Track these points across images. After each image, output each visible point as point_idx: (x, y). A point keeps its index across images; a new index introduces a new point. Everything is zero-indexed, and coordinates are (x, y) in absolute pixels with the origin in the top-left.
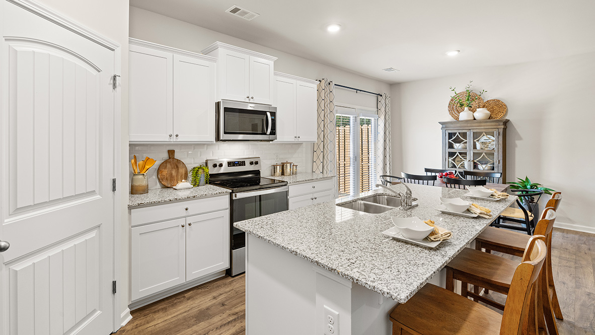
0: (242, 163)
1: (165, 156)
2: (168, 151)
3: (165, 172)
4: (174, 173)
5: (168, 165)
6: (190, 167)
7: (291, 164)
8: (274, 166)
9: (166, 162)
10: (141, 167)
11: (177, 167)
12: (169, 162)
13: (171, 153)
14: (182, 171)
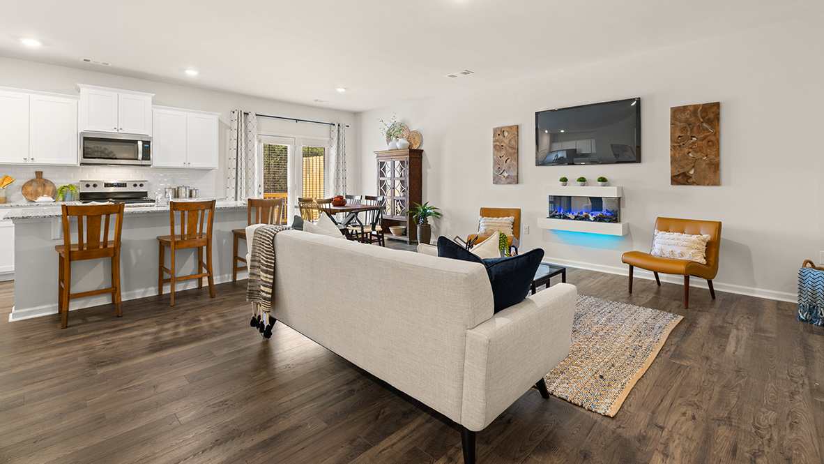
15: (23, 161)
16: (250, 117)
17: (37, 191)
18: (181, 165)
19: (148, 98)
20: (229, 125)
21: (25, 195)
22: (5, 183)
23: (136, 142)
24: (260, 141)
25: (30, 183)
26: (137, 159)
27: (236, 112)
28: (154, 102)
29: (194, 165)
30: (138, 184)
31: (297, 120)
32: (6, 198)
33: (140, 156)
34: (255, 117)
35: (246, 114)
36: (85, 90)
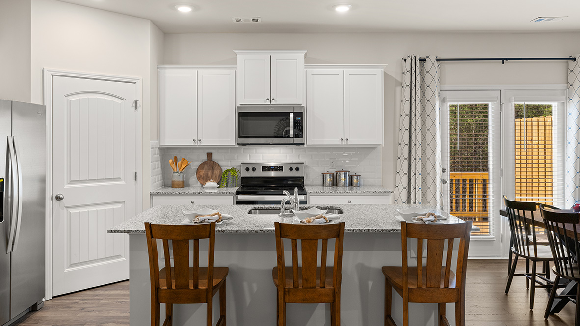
0: (279, 168)
1: (204, 158)
2: (207, 153)
3: (202, 172)
4: (210, 173)
5: (206, 166)
6: (224, 169)
7: (345, 173)
8: (323, 174)
9: (204, 164)
10: (179, 166)
11: (213, 168)
12: (207, 164)
13: (210, 155)
14: (217, 172)
15: (193, 143)
16: (428, 65)
17: (207, 174)
18: (337, 142)
19: (298, 57)
20: (399, 79)
21: (199, 178)
22: (183, 166)
23: (288, 114)
24: (443, 101)
25: (202, 166)
26: (289, 137)
27: (409, 60)
28: (307, 60)
29: (354, 141)
30: (294, 167)
31: (503, 59)
32: (183, 182)
33: (292, 132)
34: (436, 64)
35: (423, 60)
36: (242, 57)
